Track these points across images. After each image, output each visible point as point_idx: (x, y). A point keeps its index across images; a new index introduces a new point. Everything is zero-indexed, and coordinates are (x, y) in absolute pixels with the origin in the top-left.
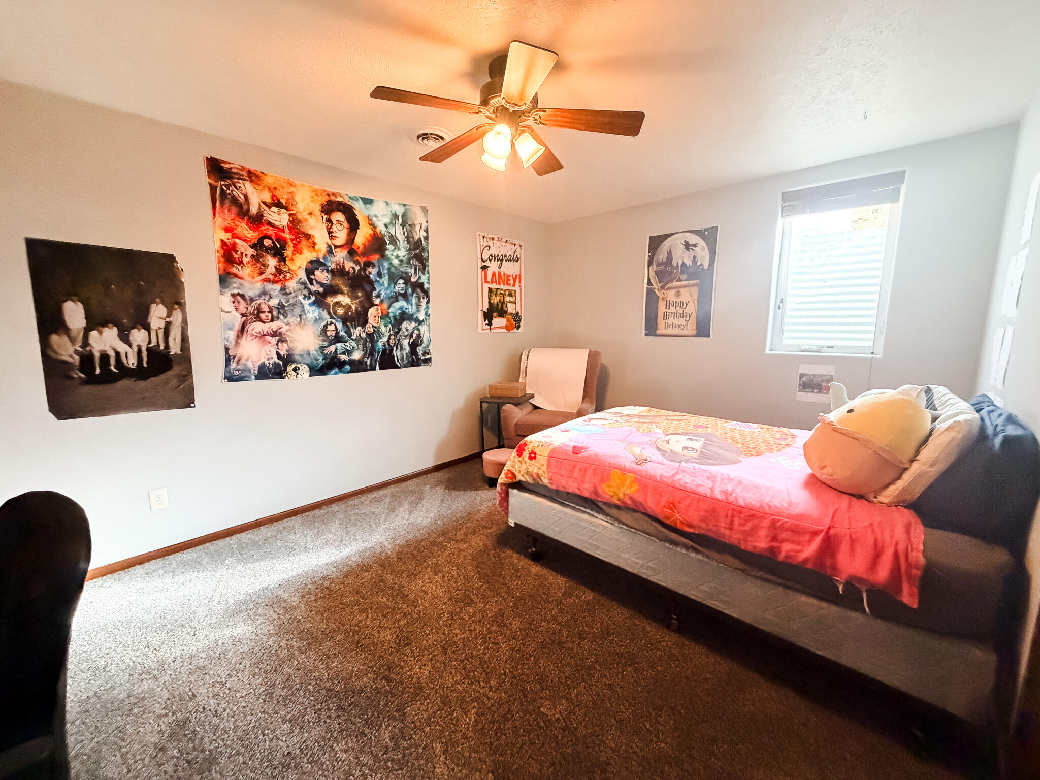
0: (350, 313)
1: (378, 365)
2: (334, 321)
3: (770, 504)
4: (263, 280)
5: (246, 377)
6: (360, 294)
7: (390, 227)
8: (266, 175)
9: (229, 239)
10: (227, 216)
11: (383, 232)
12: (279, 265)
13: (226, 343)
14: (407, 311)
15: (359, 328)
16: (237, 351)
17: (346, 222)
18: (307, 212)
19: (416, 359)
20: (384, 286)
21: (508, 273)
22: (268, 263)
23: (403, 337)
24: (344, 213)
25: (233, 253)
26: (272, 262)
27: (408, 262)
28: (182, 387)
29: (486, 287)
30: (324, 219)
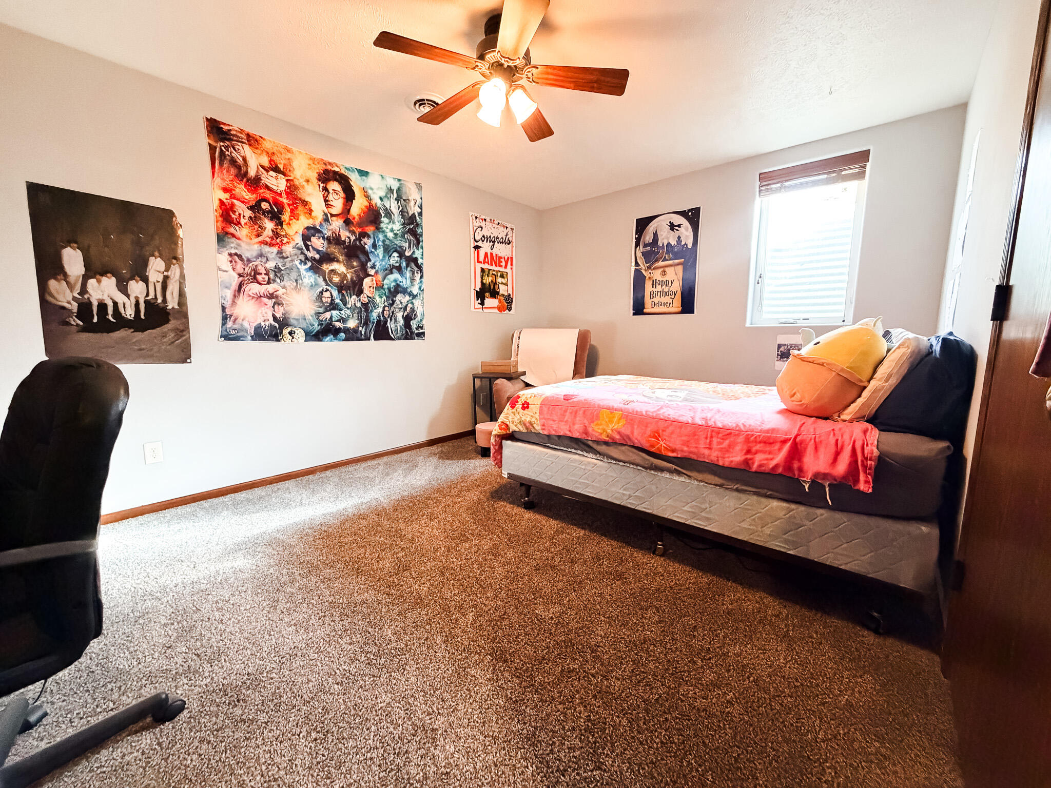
0: (345, 282)
1: (372, 335)
2: (329, 288)
3: (745, 424)
4: (260, 242)
5: (242, 336)
6: (355, 264)
7: (385, 200)
8: (264, 139)
9: (227, 199)
10: (226, 176)
11: (378, 205)
12: (276, 229)
13: (223, 301)
14: (401, 284)
15: (354, 297)
16: (234, 310)
17: (342, 192)
18: (305, 179)
19: (410, 332)
20: (379, 258)
21: (500, 255)
22: (265, 225)
23: (397, 310)
24: (340, 183)
25: (231, 214)
26: (269, 225)
27: (403, 236)
28: (180, 340)
29: (479, 266)
30: (321, 188)
